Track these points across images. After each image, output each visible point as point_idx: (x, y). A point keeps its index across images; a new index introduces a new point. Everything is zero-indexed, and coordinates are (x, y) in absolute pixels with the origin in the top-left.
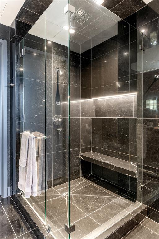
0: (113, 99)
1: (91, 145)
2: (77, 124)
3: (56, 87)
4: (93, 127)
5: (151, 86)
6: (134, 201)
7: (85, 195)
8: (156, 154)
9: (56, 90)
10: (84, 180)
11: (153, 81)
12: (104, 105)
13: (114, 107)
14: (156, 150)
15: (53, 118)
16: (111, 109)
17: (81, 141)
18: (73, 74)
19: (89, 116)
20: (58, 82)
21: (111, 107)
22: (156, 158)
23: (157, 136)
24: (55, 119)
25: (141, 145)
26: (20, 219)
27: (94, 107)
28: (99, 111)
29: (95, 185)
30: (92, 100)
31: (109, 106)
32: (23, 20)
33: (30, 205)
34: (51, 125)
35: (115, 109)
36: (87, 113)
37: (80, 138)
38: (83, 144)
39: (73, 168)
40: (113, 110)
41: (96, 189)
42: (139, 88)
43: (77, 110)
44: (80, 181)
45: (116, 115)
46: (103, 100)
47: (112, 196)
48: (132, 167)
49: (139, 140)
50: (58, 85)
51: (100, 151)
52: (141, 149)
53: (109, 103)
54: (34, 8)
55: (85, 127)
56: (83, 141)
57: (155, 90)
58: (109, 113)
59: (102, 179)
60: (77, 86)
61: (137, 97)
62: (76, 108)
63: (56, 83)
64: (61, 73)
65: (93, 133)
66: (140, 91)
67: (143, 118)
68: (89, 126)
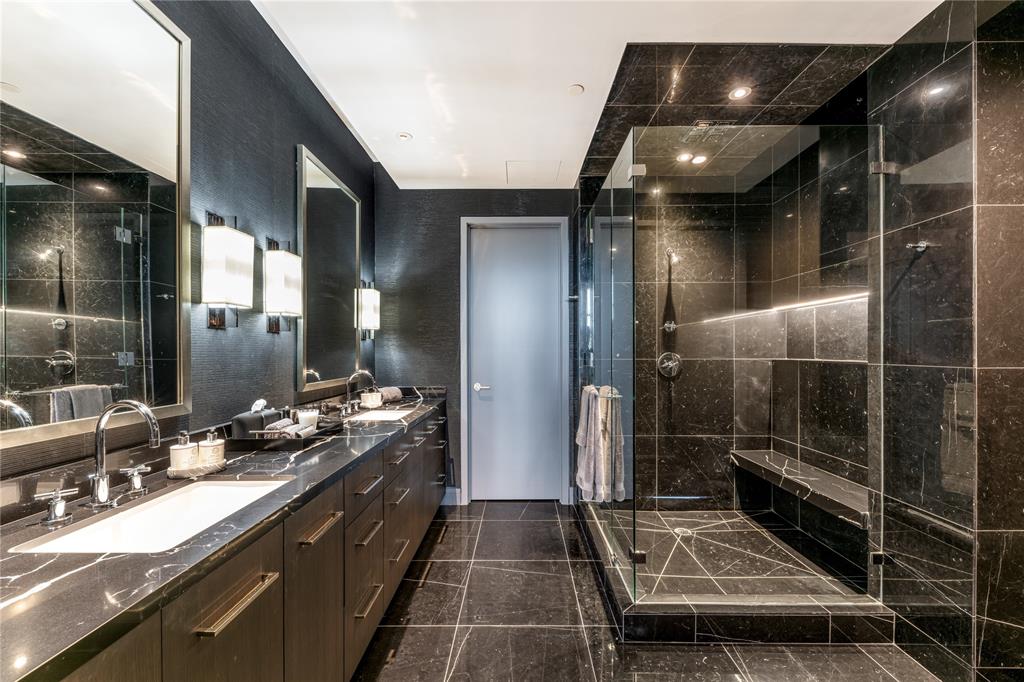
0: (835, 307)
1: (769, 433)
2: (721, 375)
3: (666, 290)
4: (775, 386)
5: (904, 275)
6: (859, 592)
7: (727, 545)
8: (920, 468)
9: (664, 298)
10: (740, 518)
11: (912, 257)
12: (809, 325)
13: (837, 331)
14: (921, 457)
15: (658, 360)
16: (830, 336)
17: (737, 418)
18: (712, 254)
19: (764, 356)
20: (670, 280)
21: (830, 330)
22: (920, 478)
23: (923, 418)
24: (662, 363)
25: (879, 440)
26: (580, 540)
27: (783, 331)
28: (797, 341)
29: (766, 535)
30: (774, 311)
31: (824, 329)
32: (593, 173)
33: (598, 522)
34: (654, 376)
35: (842, 336)
36: (756, 348)
37: (732, 410)
38: (742, 427)
39: (710, 482)
40: (834, 339)
41: (766, 542)
42: (875, 280)
43: (724, 340)
44: (727, 518)
45: (843, 352)
46: (806, 312)
47: (804, 568)
48: (856, 499)
49: (875, 424)
50: (669, 285)
51: (792, 452)
52: (880, 451)
53: (824, 318)
54: (605, 152)
55: (749, 385)
56: (741, 420)
57: (917, 283)
58: (823, 349)
59: (798, 528)
60: (723, 280)
61: (869, 305)
62: (722, 336)
63: (665, 282)
64: (675, 259)
65: (775, 400)
66: (876, 289)
67: (885, 363)
68: (763, 381)
